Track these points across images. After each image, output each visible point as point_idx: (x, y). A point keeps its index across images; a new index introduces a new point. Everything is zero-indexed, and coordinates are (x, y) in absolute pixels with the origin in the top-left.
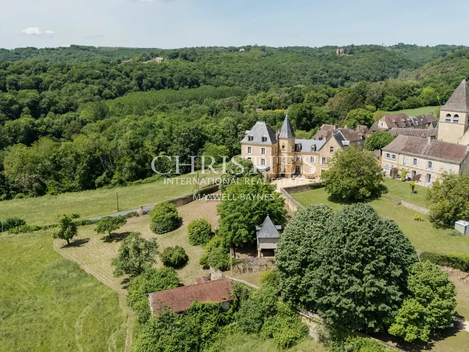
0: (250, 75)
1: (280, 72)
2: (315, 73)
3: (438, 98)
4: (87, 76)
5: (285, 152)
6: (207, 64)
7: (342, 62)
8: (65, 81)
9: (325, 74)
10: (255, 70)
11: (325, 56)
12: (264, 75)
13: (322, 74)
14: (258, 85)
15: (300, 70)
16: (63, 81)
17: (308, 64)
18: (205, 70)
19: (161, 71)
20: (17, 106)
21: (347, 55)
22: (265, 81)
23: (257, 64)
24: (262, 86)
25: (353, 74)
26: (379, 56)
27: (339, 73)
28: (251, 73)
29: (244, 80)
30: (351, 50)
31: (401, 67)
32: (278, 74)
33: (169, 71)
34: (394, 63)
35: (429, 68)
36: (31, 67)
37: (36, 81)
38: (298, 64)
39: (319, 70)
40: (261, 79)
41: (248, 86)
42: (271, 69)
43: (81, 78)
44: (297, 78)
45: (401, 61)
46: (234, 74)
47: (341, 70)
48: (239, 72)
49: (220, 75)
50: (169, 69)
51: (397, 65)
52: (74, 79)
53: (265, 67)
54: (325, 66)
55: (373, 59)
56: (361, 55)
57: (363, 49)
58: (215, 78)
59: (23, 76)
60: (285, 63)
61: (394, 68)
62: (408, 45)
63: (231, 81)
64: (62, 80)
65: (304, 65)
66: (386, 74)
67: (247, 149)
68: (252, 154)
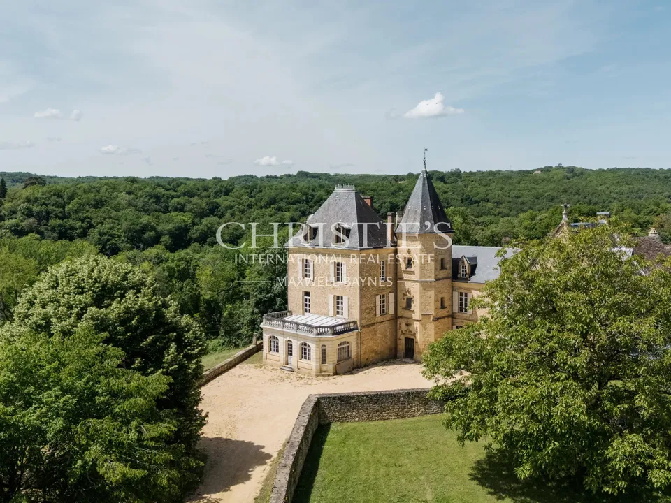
1: (589, 197)
4: (282, 200)
5: (413, 277)
6: (469, 186)
8: (250, 206)
10: (546, 194)
16: (248, 205)
17: (644, 187)
18: (463, 194)
19: (393, 194)
20: (152, 233)
33: (405, 194)
36: (210, 188)
37: (211, 207)
38: (625, 188)
43: (273, 201)
46: (510, 200)
48: (518, 197)
49: (488, 201)
50: (405, 191)
52: (263, 204)
53: (564, 189)
58: (478, 206)
59: (195, 199)
60: (603, 187)
63: (503, 210)
64: (246, 205)
65: (636, 189)
67: (300, 266)
68: (313, 281)
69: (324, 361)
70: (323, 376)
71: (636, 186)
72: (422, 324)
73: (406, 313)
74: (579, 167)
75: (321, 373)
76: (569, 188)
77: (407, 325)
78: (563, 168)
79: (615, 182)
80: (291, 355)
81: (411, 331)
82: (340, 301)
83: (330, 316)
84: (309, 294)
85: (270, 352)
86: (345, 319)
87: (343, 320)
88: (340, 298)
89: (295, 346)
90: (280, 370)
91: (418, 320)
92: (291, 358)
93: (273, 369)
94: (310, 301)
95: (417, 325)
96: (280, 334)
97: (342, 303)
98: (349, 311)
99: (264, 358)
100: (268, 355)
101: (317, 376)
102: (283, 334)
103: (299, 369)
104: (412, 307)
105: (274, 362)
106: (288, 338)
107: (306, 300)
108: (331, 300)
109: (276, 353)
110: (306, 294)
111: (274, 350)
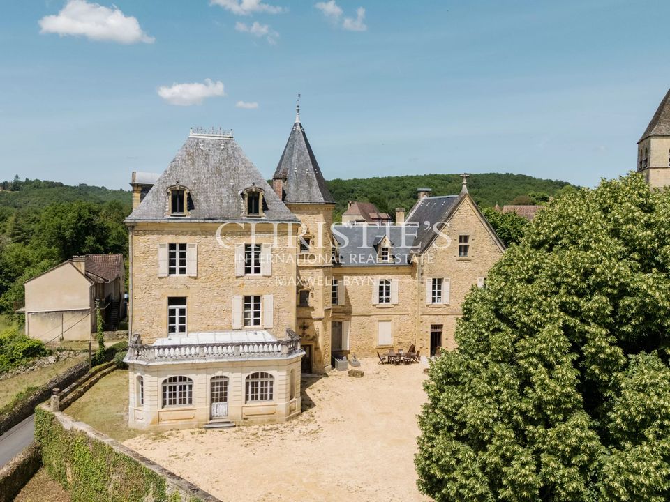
5: (311, 262)
7: (3, 201)
21: (9, 192)
26: (65, 195)
30: (15, 186)
56: (36, 192)
57: (37, 185)
67: (164, 254)
68: (195, 278)
69: (291, 395)
70: (293, 418)
72: (323, 322)
73: (302, 312)
77: (304, 328)
80: (221, 400)
81: (309, 336)
82: (252, 304)
83: (234, 330)
84: (182, 301)
85: (163, 407)
86: (265, 329)
87: (265, 332)
88: (252, 299)
89: (237, 383)
90: (209, 431)
91: (320, 319)
92: (221, 406)
93: (192, 433)
94: (182, 312)
95: (318, 326)
96: (197, 368)
97: (257, 307)
98: (274, 315)
99: (150, 421)
100: (161, 414)
101: (287, 420)
102: (205, 368)
103: (247, 419)
104: (311, 302)
105: (180, 422)
106: (219, 373)
107: (172, 312)
108: (238, 304)
109: (183, 407)
110: (173, 301)
111: (173, 402)
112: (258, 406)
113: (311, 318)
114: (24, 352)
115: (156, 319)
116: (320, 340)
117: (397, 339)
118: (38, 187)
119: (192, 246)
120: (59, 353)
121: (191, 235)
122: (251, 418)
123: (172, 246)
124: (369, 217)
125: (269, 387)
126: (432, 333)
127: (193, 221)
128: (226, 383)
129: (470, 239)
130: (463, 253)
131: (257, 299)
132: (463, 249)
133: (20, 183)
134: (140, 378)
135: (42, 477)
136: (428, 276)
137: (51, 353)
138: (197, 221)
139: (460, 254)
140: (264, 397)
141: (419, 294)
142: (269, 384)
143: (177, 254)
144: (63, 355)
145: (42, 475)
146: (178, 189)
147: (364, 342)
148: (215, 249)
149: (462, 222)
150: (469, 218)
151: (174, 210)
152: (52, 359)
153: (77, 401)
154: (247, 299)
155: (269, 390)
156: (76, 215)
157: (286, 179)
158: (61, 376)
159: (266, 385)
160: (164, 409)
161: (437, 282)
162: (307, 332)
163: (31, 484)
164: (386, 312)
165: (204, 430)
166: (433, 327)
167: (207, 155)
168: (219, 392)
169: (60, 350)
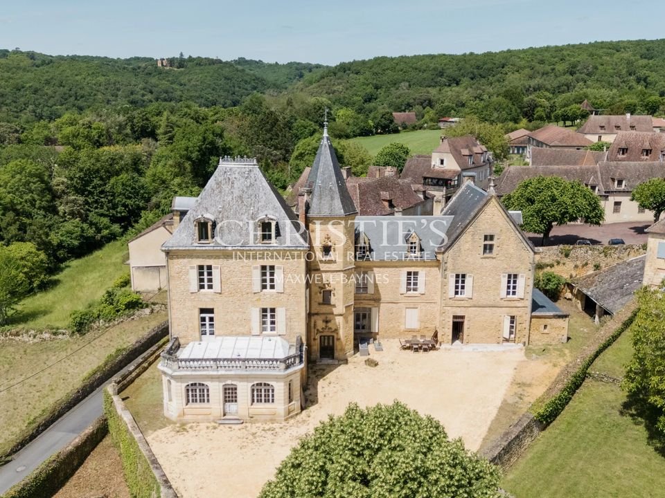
0: (19, 94)
1: (74, 89)
2: (132, 93)
3: (371, 123)
5: (333, 267)
7: (170, 79)
9: (149, 96)
10: (28, 85)
11: (141, 69)
12: (47, 94)
13: (143, 95)
14: (38, 111)
15: (107, 89)
17: (119, 79)
21: (176, 69)
22: (49, 105)
23: (30, 75)
24: (46, 112)
25: (191, 96)
26: (224, 72)
27: (170, 94)
28: (20, 90)
29: (8, 101)
30: (181, 63)
31: (255, 88)
32: (73, 92)
34: (246, 82)
35: (307, 87)
38: (101, 79)
39: (138, 89)
40: (42, 101)
41: (17, 112)
42: (57, 84)
44: (106, 101)
45: (254, 80)
47: (172, 90)
51: (249, 86)
53: (46, 80)
54: (146, 83)
55: (216, 75)
60: (79, 78)
61: (246, 90)
62: (251, 60)
65: (112, 81)
66: (238, 98)
67: (194, 275)
68: (220, 294)
69: (290, 400)
70: (292, 417)
71: (112, 78)
72: (344, 318)
73: (325, 309)
74: (39, 52)
75: (289, 415)
76: (52, 78)
77: (327, 322)
78: (21, 52)
79: (90, 73)
80: (232, 401)
81: (331, 328)
82: (269, 314)
83: (253, 335)
84: (211, 311)
85: (187, 404)
86: (280, 335)
87: (279, 338)
88: (269, 311)
89: (244, 390)
90: (222, 426)
91: (341, 315)
92: (232, 406)
93: (208, 428)
94: (211, 319)
95: (339, 320)
96: (212, 378)
97: (273, 316)
98: (287, 325)
99: (177, 415)
100: (185, 410)
101: (286, 420)
102: (219, 378)
103: (252, 417)
104: (333, 300)
105: (200, 417)
106: (229, 382)
107: (203, 319)
108: (256, 315)
109: (203, 405)
110: (203, 311)
111: (195, 401)
112: (261, 407)
113: (333, 314)
114: (126, 305)
115: (190, 325)
116: (341, 332)
117: (423, 324)
118: (200, 65)
119: (217, 268)
120: (153, 306)
121: (215, 258)
122: (255, 418)
123: (201, 267)
124: (460, 153)
125: (271, 393)
126: (453, 322)
127: (215, 248)
128: (236, 389)
129: (495, 238)
130: (488, 251)
131: (273, 310)
132: (488, 247)
133: (184, 60)
134: (169, 381)
135: (107, 443)
136: (451, 272)
137: (147, 306)
138: (219, 248)
139: (484, 252)
140: (267, 401)
141: (442, 288)
142: (270, 391)
143: (206, 274)
144: (156, 308)
145: (107, 441)
146: (202, 221)
147: (392, 325)
148: (236, 270)
149: (487, 222)
150: (495, 218)
151: (201, 238)
152: (147, 311)
153: (140, 377)
154: (264, 310)
155: (271, 396)
156: (201, 138)
157: (311, 192)
158: (145, 336)
159: (269, 391)
160: (187, 406)
161: (461, 278)
162: (330, 325)
163: (99, 449)
164: (413, 300)
165: (217, 425)
166: (455, 317)
167: (233, 183)
168: (230, 394)
169: (154, 304)
